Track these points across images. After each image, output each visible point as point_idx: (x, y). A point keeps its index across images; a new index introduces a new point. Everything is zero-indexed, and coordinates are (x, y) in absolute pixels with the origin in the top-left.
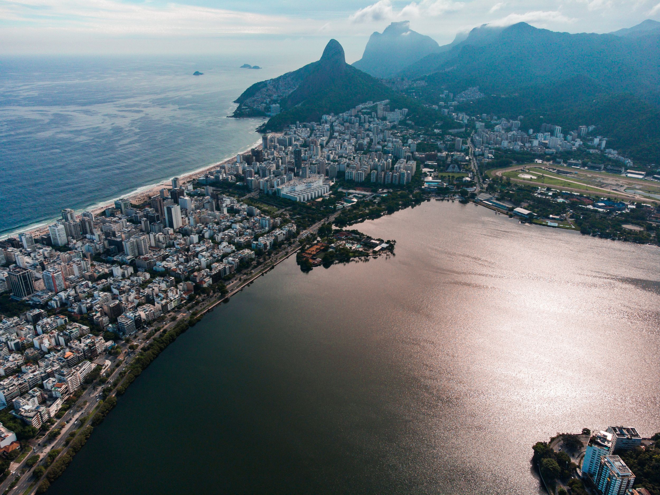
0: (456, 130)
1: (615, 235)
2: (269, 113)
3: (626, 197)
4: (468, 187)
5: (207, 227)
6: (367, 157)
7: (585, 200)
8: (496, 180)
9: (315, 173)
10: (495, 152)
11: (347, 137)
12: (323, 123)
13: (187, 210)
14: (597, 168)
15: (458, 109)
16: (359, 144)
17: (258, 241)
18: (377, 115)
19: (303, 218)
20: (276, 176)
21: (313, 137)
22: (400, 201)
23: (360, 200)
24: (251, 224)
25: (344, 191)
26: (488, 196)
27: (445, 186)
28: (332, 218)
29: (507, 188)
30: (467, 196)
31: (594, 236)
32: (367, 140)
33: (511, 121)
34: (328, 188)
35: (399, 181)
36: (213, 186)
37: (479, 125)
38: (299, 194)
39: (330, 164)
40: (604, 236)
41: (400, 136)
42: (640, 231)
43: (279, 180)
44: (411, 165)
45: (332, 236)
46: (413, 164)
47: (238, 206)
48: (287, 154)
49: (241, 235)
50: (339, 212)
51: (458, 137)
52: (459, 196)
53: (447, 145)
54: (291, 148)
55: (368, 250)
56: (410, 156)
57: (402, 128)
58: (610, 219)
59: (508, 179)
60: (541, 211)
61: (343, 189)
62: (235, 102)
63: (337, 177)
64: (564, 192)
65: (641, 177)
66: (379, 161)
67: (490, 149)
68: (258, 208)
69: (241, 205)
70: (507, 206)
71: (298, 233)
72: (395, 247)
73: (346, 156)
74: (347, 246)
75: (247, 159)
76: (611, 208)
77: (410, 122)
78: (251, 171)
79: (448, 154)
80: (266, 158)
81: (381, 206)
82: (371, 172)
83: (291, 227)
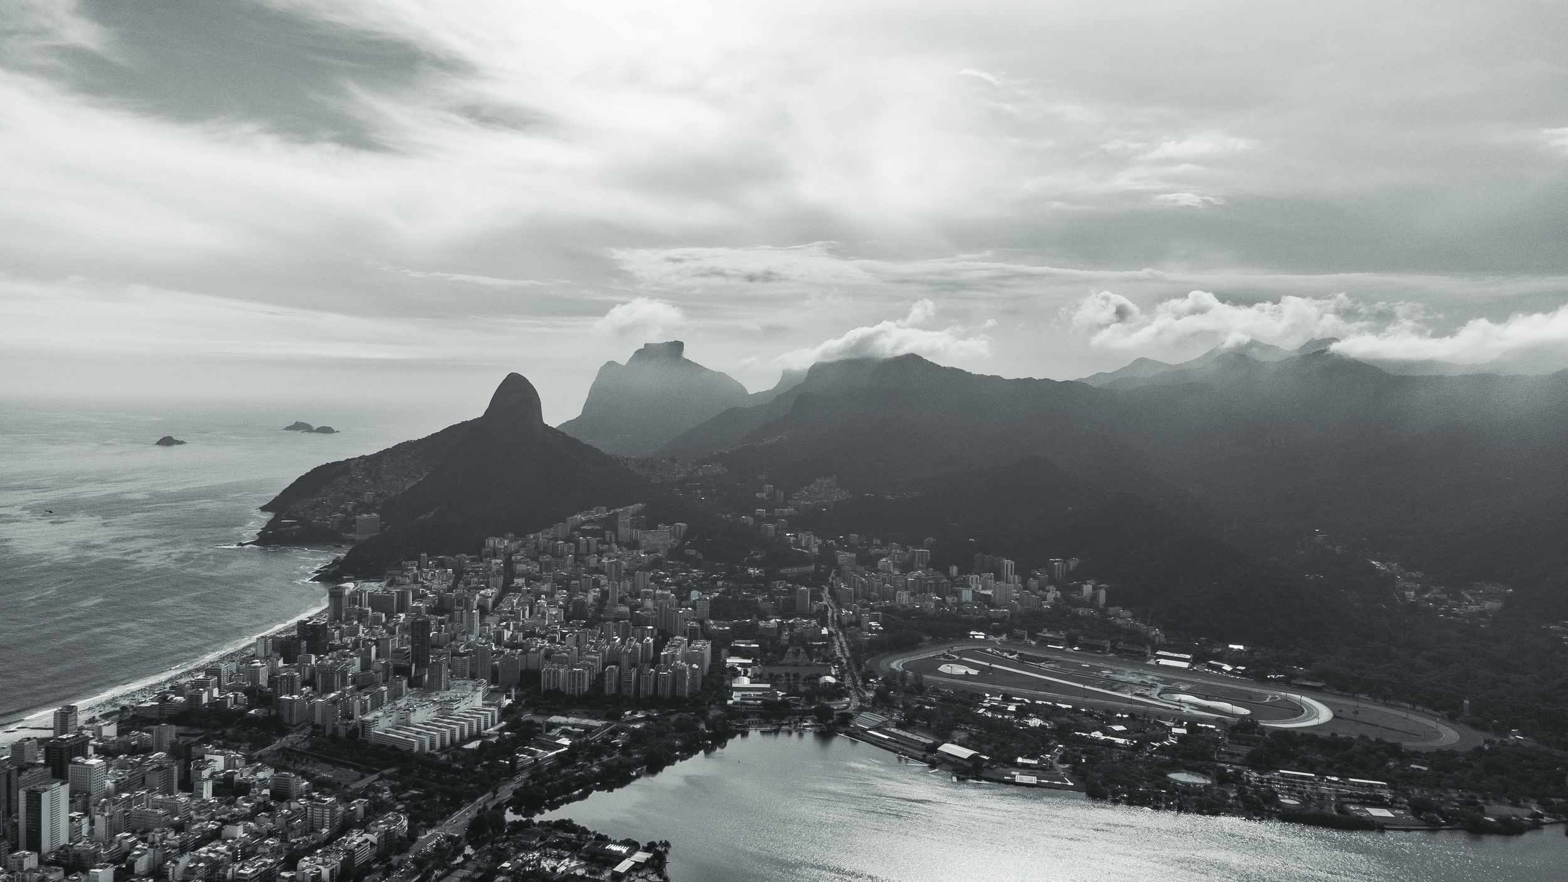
0: (795, 570)
1: (1158, 798)
2: (351, 535)
3: (1164, 710)
4: (831, 699)
5: (144, 840)
6: (593, 635)
7: (1085, 721)
8: (892, 680)
9: (462, 677)
10: (884, 617)
11: (546, 588)
12: (487, 556)
13: (89, 794)
14: (1099, 647)
15: (797, 523)
16: (576, 603)
17: (295, 869)
18: (617, 536)
19: (428, 796)
20: (359, 689)
21: (460, 590)
22: (676, 738)
23: (577, 741)
24: (279, 820)
25: (538, 720)
26: (878, 718)
27: (779, 698)
28: (506, 792)
29: (918, 698)
30: (830, 721)
31: (1116, 802)
32: (593, 595)
33: (911, 549)
34: (496, 714)
35: (674, 689)
36: (177, 724)
37: (843, 557)
38: (418, 733)
39: (503, 652)
40: (1136, 800)
41: (671, 584)
42: (1206, 786)
43: (368, 697)
44: (700, 649)
45: (504, 841)
46: (704, 647)
47: (245, 775)
48: (392, 632)
49: (246, 857)
50: (525, 775)
51: (802, 585)
52: (813, 720)
53: (777, 602)
54: (403, 616)
55: (601, 873)
56: (696, 629)
57: (677, 566)
58: (1141, 762)
59: (918, 678)
60: (996, 749)
61: (535, 713)
62: (264, 509)
63: (520, 686)
64: (1040, 702)
65: (1185, 665)
66: (623, 642)
67: (872, 609)
68: (304, 775)
69: (257, 770)
70: (922, 740)
71: (412, 837)
72: (668, 858)
73: (543, 632)
74: (544, 864)
75: (285, 647)
76: (1139, 735)
77: (692, 552)
78: (293, 677)
79: (781, 623)
80: (337, 642)
81: (630, 755)
82: (604, 668)
83: (394, 823)
